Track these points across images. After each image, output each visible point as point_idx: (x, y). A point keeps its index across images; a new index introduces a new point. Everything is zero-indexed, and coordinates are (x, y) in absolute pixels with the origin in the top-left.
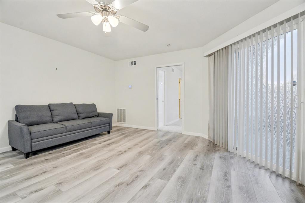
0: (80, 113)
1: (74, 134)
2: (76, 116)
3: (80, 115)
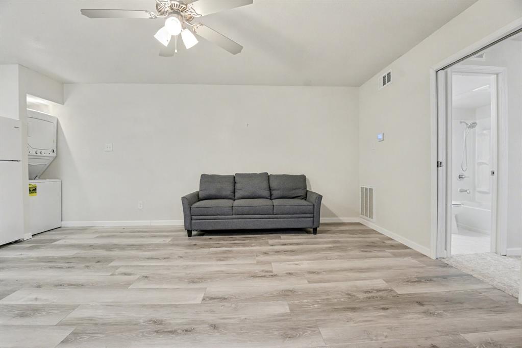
0: (274, 190)
1: (244, 220)
2: (266, 193)
3: (273, 192)
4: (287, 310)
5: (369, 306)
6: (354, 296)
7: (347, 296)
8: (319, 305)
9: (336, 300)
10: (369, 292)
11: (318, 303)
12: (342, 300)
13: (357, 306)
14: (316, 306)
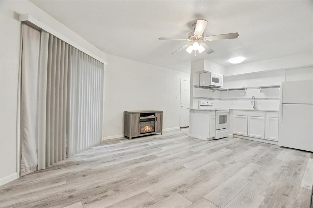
4: (148, 174)
5: (107, 186)
6: (115, 191)
7: (119, 189)
8: (134, 180)
9: (126, 185)
10: (103, 197)
11: (135, 181)
12: (122, 186)
13: (114, 185)
14: (136, 179)
